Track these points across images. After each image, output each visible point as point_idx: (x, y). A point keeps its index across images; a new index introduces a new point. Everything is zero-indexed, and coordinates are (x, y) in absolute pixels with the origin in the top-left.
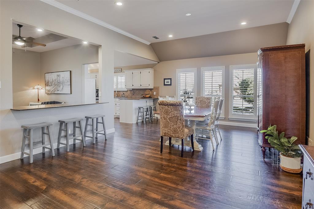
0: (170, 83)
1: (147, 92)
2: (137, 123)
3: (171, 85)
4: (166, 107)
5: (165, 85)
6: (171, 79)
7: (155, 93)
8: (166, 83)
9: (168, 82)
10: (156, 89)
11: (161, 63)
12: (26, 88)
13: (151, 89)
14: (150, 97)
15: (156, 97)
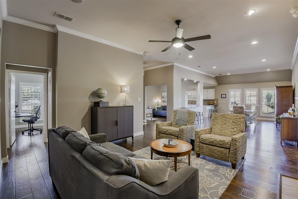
0: (225, 97)
1: (210, 101)
2: (208, 117)
3: (226, 98)
4: (237, 108)
5: (222, 98)
6: (226, 95)
7: (215, 102)
8: (222, 97)
9: (224, 96)
10: (217, 100)
11: (220, 86)
12: (153, 99)
13: (213, 100)
14: (213, 104)
15: (216, 104)
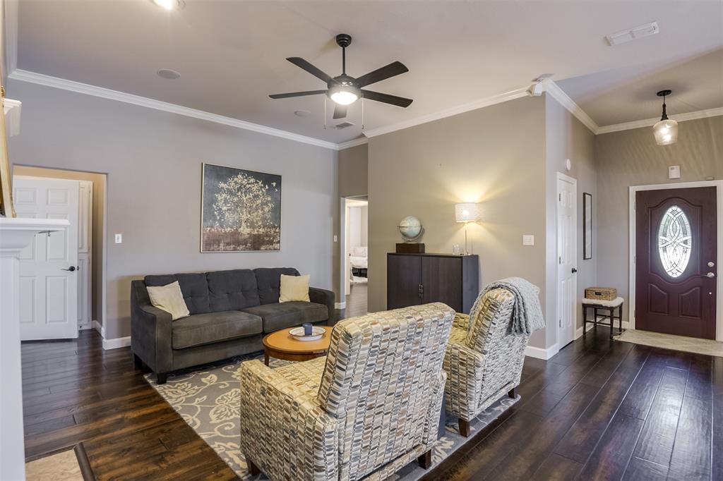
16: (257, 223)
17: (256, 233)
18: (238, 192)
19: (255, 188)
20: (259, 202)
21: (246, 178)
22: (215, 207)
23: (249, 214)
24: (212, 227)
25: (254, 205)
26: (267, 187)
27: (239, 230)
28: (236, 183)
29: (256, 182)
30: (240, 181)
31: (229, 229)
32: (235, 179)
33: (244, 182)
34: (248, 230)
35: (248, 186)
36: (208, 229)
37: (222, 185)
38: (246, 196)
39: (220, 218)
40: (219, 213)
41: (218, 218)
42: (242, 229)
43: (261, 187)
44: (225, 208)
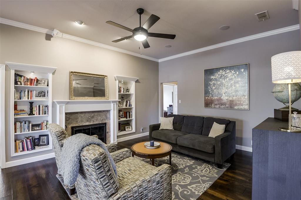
16: (231, 93)
17: (231, 99)
18: (220, 79)
19: (230, 75)
20: (232, 82)
21: (224, 71)
22: (209, 88)
23: (227, 89)
24: (208, 97)
25: (230, 84)
26: (237, 73)
27: (222, 98)
28: (219, 75)
29: (230, 72)
30: (221, 73)
31: (216, 97)
32: (219, 73)
33: (223, 73)
34: (227, 98)
35: (225, 75)
36: (207, 98)
37: (212, 77)
38: (224, 80)
39: (212, 92)
40: (211, 90)
41: (211, 93)
42: (223, 97)
43: (234, 74)
44: (214, 88)
